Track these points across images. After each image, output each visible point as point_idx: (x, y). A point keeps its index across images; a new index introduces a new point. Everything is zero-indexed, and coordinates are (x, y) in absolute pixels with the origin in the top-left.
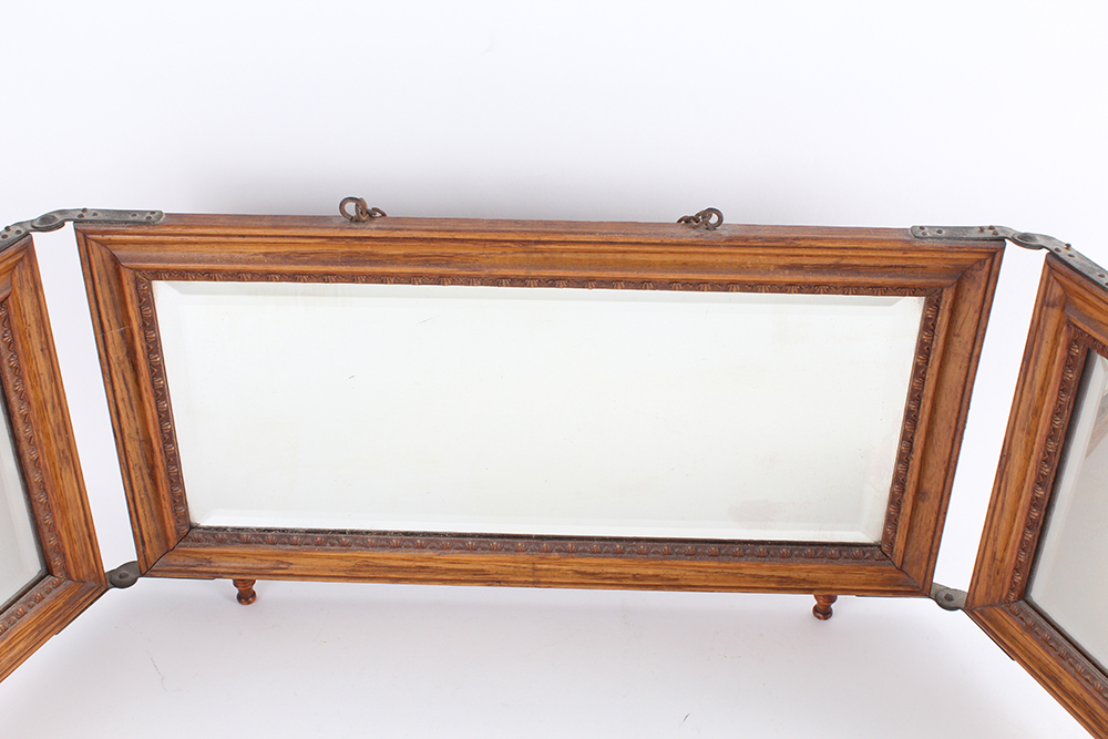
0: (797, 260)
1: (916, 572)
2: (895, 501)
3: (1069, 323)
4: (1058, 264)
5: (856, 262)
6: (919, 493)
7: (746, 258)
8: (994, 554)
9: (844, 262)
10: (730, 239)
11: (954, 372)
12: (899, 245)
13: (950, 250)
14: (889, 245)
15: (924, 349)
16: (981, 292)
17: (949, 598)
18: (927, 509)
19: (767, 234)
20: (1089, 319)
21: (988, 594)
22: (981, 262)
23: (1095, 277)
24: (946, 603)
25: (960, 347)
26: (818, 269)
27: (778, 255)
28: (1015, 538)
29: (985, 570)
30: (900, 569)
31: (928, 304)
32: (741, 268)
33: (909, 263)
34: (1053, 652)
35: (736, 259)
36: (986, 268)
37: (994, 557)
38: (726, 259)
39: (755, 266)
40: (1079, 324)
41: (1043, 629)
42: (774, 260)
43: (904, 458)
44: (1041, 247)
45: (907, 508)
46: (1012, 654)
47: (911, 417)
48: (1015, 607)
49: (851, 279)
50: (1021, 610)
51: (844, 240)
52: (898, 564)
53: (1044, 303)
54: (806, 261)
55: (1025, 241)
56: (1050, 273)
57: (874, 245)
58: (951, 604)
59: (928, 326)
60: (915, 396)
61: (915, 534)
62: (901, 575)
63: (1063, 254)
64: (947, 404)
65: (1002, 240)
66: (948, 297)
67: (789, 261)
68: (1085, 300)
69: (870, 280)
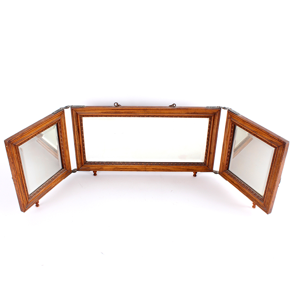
0: (188, 112)
1: (210, 167)
2: (206, 154)
3: (231, 121)
4: (229, 111)
5: (197, 112)
6: (210, 153)
7: (180, 112)
8: (223, 162)
9: (196, 112)
10: (177, 108)
11: (215, 131)
12: (204, 109)
13: (212, 110)
14: (203, 109)
15: (209, 127)
16: (218, 117)
17: (216, 172)
18: (212, 155)
19: (183, 108)
20: (234, 120)
21: (222, 170)
22: (218, 112)
23: (235, 113)
24: (216, 173)
25: (215, 127)
26: (192, 113)
27: (185, 111)
28: (226, 159)
29: (221, 166)
30: (208, 167)
31: (210, 119)
32: (179, 113)
33: (206, 112)
34: (232, 178)
35: (178, 112)
36: (218, 113)
37: (223, 163)
38: (177, 112)
39: (181, 113)
40: (233, 121)
41: (231, 174)
42: (184, 112)
43: (207, 146)
44: (227, 109)
45: (208, 155)
46: (226, 179)
47: (208, 139)
48: (226, 171)
49: (197, 115)
50: (227, 171)
51: (195, 108)
52: (207, 166)
53: (228, 118)
54: (189, 112)
55: (224, 108)
56: (228, 113)
57: (200, 109)
58: (217, 173)
59: (210, 123)
60: (208, 135)
61: (210, 160)
62: (208, 168)
63: (230, 110)
64: (214, 137)
65: (221, 108)
66: (213, 118)
67: (187, 112)
68: (234, 117)
69: (200, 115)
